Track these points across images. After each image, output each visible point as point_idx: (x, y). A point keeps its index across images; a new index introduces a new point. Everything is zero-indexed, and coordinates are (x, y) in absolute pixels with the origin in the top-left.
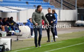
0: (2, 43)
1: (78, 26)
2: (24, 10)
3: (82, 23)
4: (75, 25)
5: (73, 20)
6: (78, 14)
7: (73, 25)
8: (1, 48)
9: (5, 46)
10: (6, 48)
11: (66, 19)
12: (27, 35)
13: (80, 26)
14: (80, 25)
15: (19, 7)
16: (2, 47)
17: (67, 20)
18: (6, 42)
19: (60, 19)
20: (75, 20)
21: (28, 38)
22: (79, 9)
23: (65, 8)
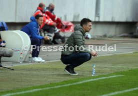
5: (130, 20)
7: (132, 33)
11: (112, 18)
12: (22, 56)
17: (117, 20)
19: (99, 17)
21: (24, 62)
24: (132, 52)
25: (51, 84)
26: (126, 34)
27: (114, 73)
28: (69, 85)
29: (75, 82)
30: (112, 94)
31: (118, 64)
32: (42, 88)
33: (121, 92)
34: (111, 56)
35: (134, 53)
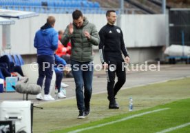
0: (7, 116)
1: (172, 61)
2: (27, 17)
3: (183, 53)
4: (163, 60)
5: (155, 44)
6: (172, 25)
7: (157, 59)
8: (5, 130)
9: (14, 125)
10: (17, 129)
11: (135, 43)
13: (178, 61)
14: (176, 59)
15: (7, 8)
16: (8, 126)
18: (18, 111)
20: (161, 44)
22: (172, 12)
23: (133, 10)
24: (166, 81)
25: (91, 122)
26: (151, 61)
27: (157, 107)
28: (113, 122)
29: (118, 119)
30: (167, 130)
31: (157, 95)
32: (84, 127)
33: (175, 128)
34: (145, 87)
35: (168, 81)
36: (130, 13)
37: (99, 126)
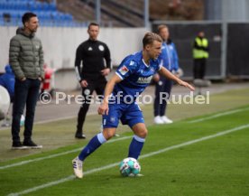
23: (110, 23)
36: (106, 26)
37: (50, 157)
